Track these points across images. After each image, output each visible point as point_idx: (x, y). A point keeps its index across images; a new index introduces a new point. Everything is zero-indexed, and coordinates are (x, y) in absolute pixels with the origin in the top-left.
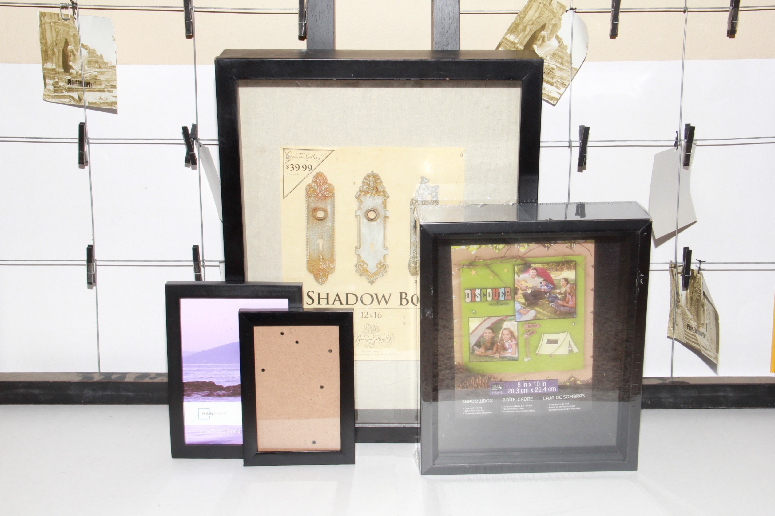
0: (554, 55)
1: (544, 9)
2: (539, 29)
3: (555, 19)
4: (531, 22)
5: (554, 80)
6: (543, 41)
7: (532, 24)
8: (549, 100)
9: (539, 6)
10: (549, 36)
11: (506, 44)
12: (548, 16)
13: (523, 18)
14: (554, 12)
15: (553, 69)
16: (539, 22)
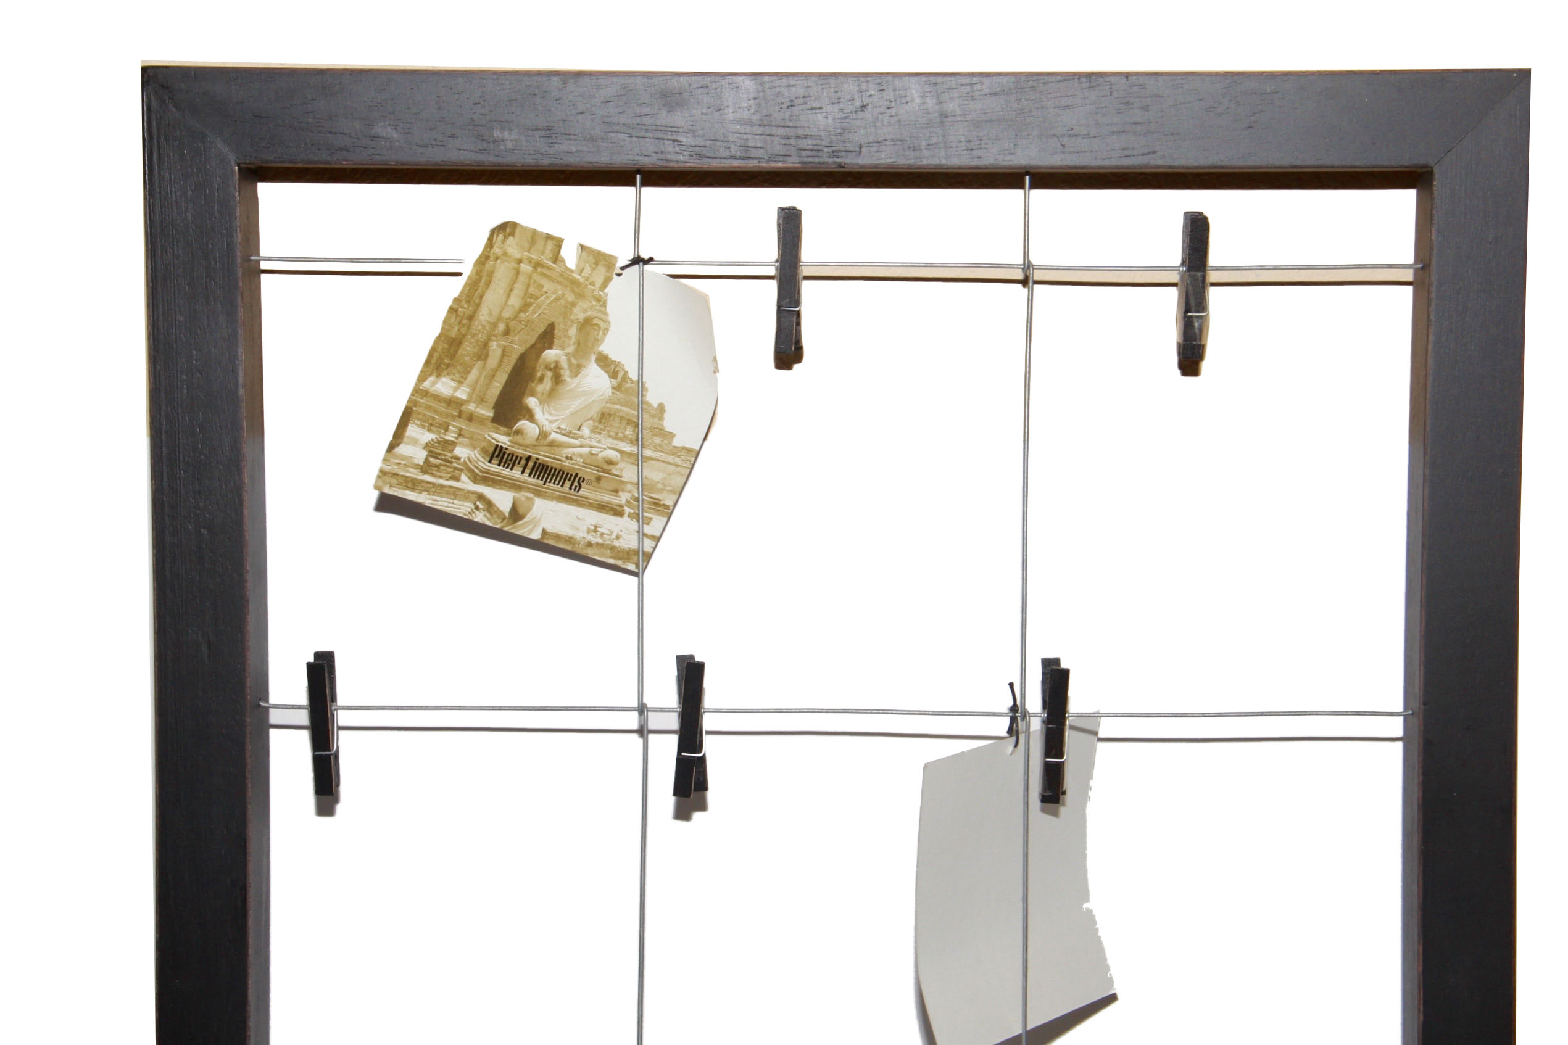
0: (604, 418)
1: (536, 277)
2: (533, 346)
3: (582, 304)
4: (501, 327)
5: (624, 498)
6: (557, 379)
7: (507, 332)
8: (619, 563)
9: (518, 272)
10: (574, 361)
11: (429, 407)
12: (557, 299)
13: (471, 318)
14: (574, 283)
15: (610, 462)
16: (528, 323)
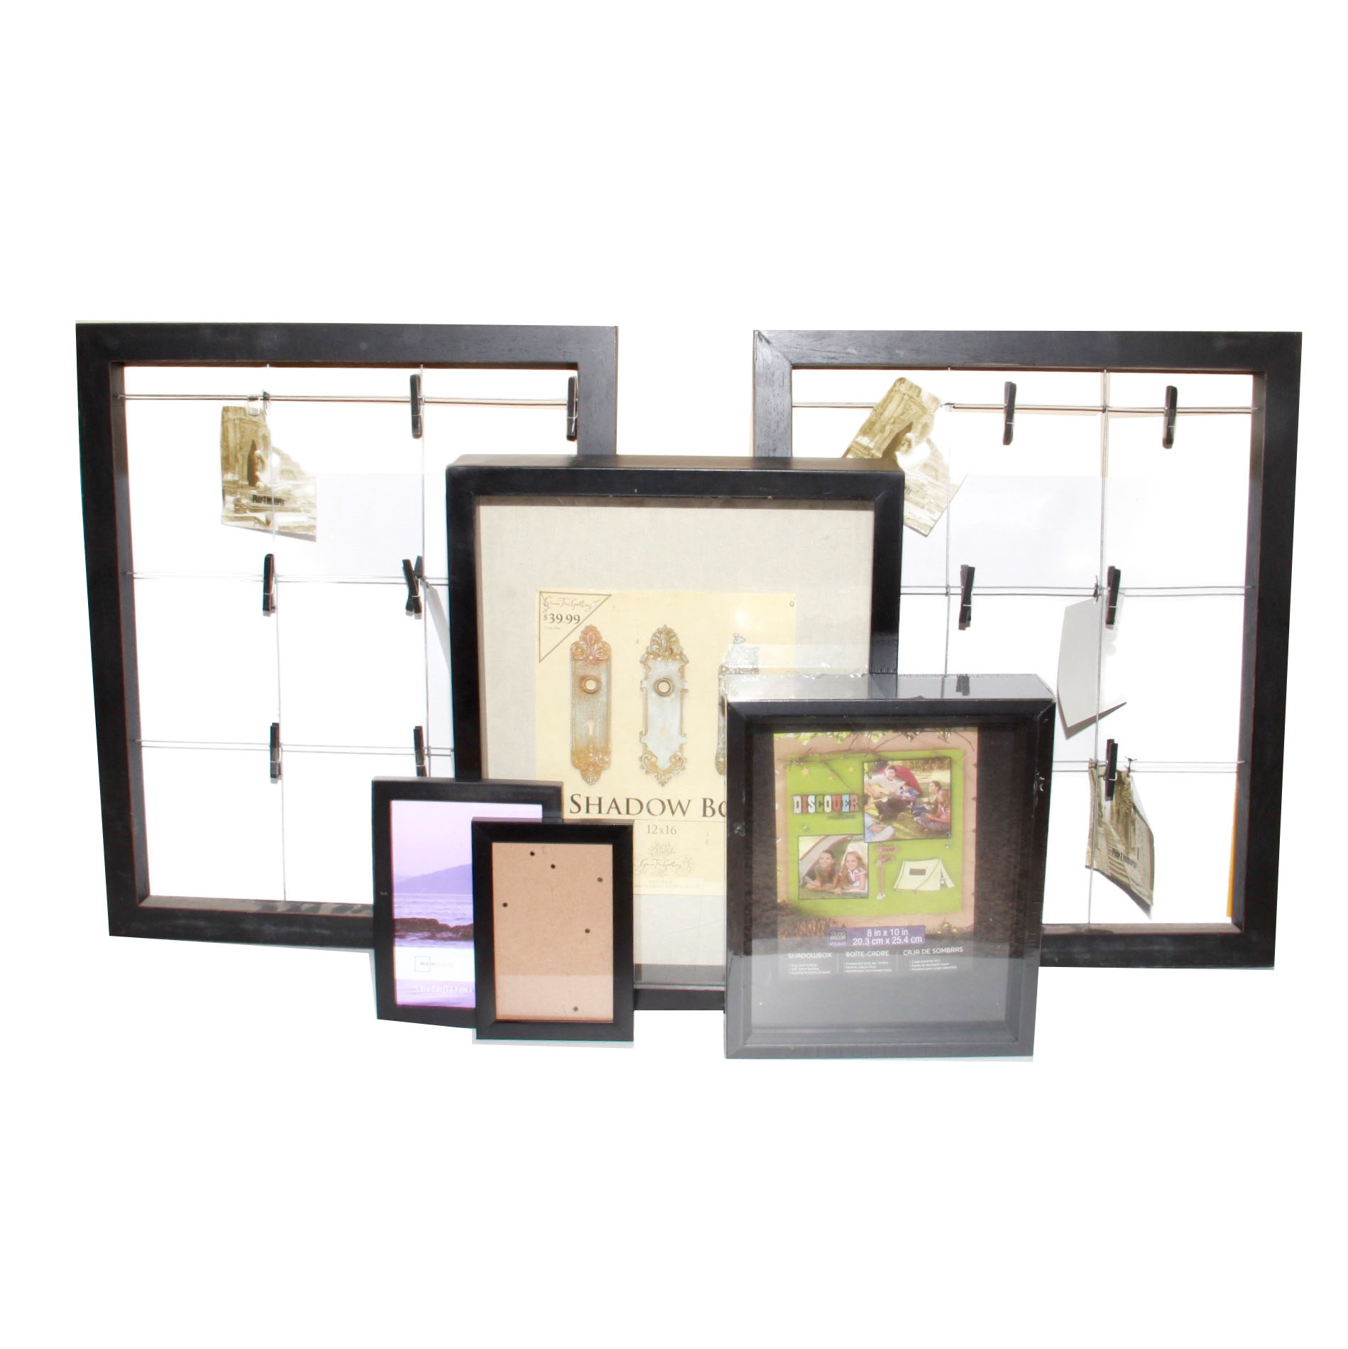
0: (925, 466)
1: (910, 402)
2: (903, 431)
3: (925, 417)
4: (892, 420)
5: (926, 501)
6: (910, 445)
7: (894, 423)
8: (919, 529)
9: (903, 398)
10: (918, 440)
11: (857, 449)
12: (916, 413)
13: (881, 414)
14: (924, 407)
15: (923, 485)
16: (903, 420)
